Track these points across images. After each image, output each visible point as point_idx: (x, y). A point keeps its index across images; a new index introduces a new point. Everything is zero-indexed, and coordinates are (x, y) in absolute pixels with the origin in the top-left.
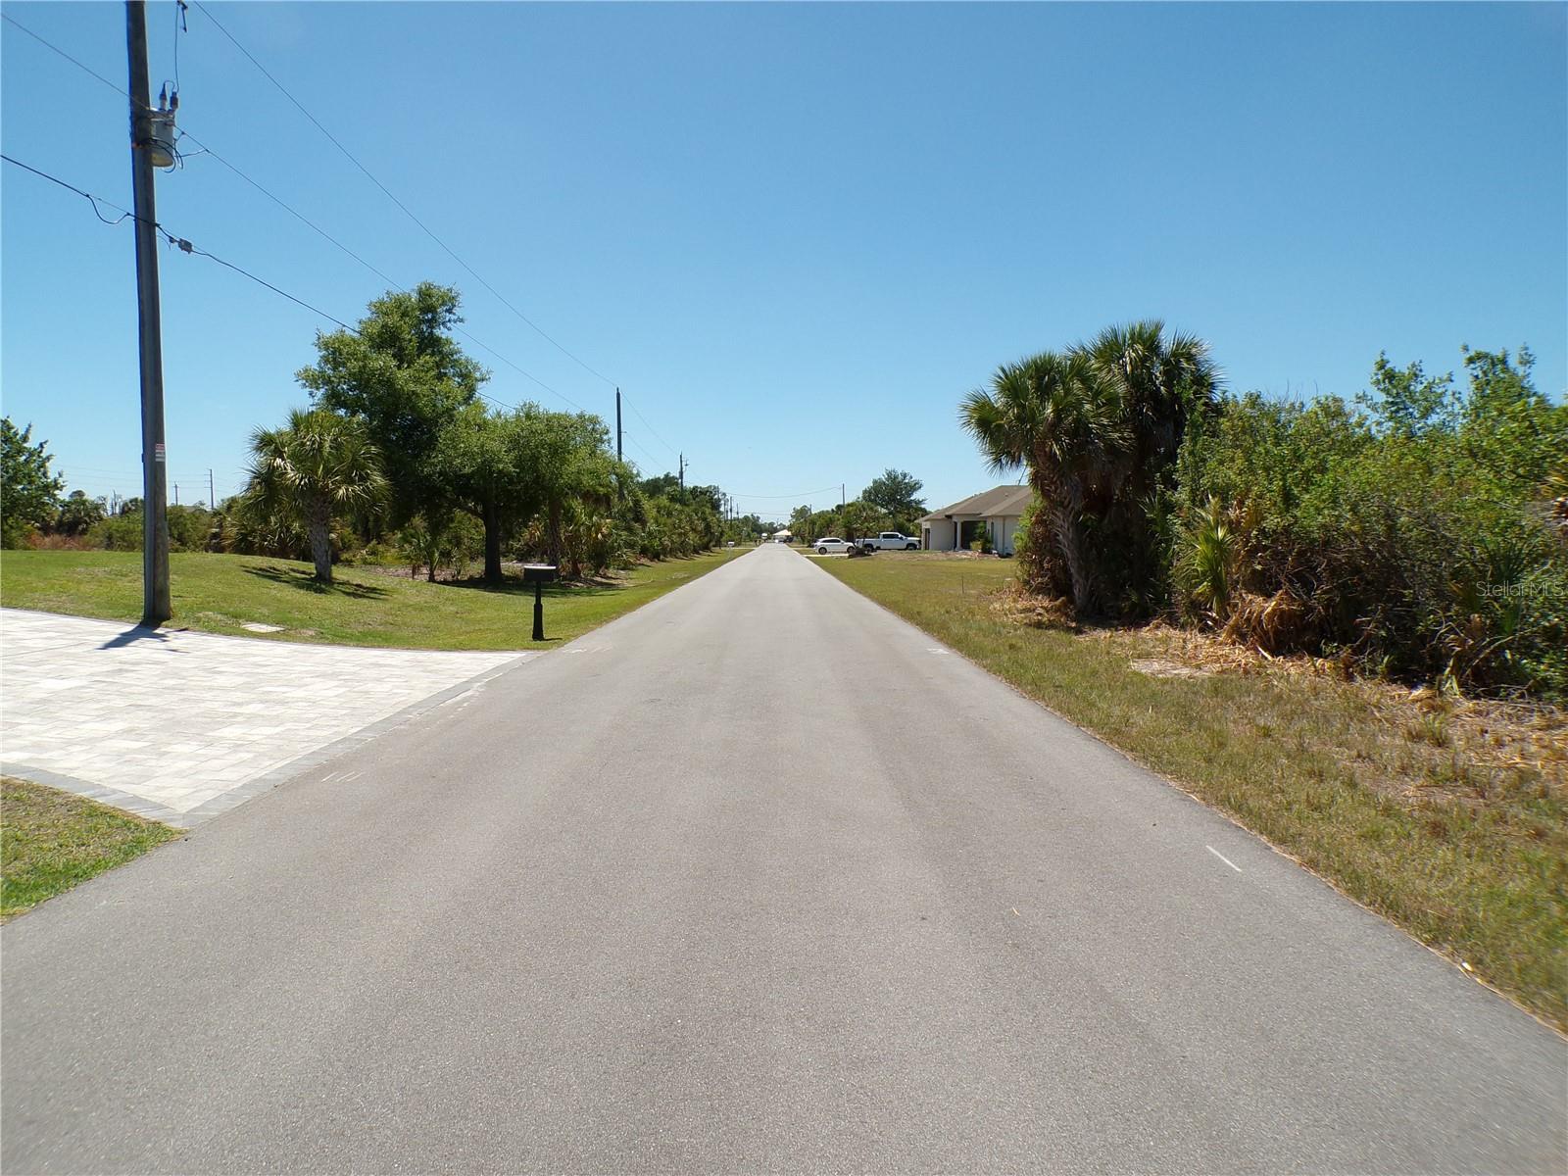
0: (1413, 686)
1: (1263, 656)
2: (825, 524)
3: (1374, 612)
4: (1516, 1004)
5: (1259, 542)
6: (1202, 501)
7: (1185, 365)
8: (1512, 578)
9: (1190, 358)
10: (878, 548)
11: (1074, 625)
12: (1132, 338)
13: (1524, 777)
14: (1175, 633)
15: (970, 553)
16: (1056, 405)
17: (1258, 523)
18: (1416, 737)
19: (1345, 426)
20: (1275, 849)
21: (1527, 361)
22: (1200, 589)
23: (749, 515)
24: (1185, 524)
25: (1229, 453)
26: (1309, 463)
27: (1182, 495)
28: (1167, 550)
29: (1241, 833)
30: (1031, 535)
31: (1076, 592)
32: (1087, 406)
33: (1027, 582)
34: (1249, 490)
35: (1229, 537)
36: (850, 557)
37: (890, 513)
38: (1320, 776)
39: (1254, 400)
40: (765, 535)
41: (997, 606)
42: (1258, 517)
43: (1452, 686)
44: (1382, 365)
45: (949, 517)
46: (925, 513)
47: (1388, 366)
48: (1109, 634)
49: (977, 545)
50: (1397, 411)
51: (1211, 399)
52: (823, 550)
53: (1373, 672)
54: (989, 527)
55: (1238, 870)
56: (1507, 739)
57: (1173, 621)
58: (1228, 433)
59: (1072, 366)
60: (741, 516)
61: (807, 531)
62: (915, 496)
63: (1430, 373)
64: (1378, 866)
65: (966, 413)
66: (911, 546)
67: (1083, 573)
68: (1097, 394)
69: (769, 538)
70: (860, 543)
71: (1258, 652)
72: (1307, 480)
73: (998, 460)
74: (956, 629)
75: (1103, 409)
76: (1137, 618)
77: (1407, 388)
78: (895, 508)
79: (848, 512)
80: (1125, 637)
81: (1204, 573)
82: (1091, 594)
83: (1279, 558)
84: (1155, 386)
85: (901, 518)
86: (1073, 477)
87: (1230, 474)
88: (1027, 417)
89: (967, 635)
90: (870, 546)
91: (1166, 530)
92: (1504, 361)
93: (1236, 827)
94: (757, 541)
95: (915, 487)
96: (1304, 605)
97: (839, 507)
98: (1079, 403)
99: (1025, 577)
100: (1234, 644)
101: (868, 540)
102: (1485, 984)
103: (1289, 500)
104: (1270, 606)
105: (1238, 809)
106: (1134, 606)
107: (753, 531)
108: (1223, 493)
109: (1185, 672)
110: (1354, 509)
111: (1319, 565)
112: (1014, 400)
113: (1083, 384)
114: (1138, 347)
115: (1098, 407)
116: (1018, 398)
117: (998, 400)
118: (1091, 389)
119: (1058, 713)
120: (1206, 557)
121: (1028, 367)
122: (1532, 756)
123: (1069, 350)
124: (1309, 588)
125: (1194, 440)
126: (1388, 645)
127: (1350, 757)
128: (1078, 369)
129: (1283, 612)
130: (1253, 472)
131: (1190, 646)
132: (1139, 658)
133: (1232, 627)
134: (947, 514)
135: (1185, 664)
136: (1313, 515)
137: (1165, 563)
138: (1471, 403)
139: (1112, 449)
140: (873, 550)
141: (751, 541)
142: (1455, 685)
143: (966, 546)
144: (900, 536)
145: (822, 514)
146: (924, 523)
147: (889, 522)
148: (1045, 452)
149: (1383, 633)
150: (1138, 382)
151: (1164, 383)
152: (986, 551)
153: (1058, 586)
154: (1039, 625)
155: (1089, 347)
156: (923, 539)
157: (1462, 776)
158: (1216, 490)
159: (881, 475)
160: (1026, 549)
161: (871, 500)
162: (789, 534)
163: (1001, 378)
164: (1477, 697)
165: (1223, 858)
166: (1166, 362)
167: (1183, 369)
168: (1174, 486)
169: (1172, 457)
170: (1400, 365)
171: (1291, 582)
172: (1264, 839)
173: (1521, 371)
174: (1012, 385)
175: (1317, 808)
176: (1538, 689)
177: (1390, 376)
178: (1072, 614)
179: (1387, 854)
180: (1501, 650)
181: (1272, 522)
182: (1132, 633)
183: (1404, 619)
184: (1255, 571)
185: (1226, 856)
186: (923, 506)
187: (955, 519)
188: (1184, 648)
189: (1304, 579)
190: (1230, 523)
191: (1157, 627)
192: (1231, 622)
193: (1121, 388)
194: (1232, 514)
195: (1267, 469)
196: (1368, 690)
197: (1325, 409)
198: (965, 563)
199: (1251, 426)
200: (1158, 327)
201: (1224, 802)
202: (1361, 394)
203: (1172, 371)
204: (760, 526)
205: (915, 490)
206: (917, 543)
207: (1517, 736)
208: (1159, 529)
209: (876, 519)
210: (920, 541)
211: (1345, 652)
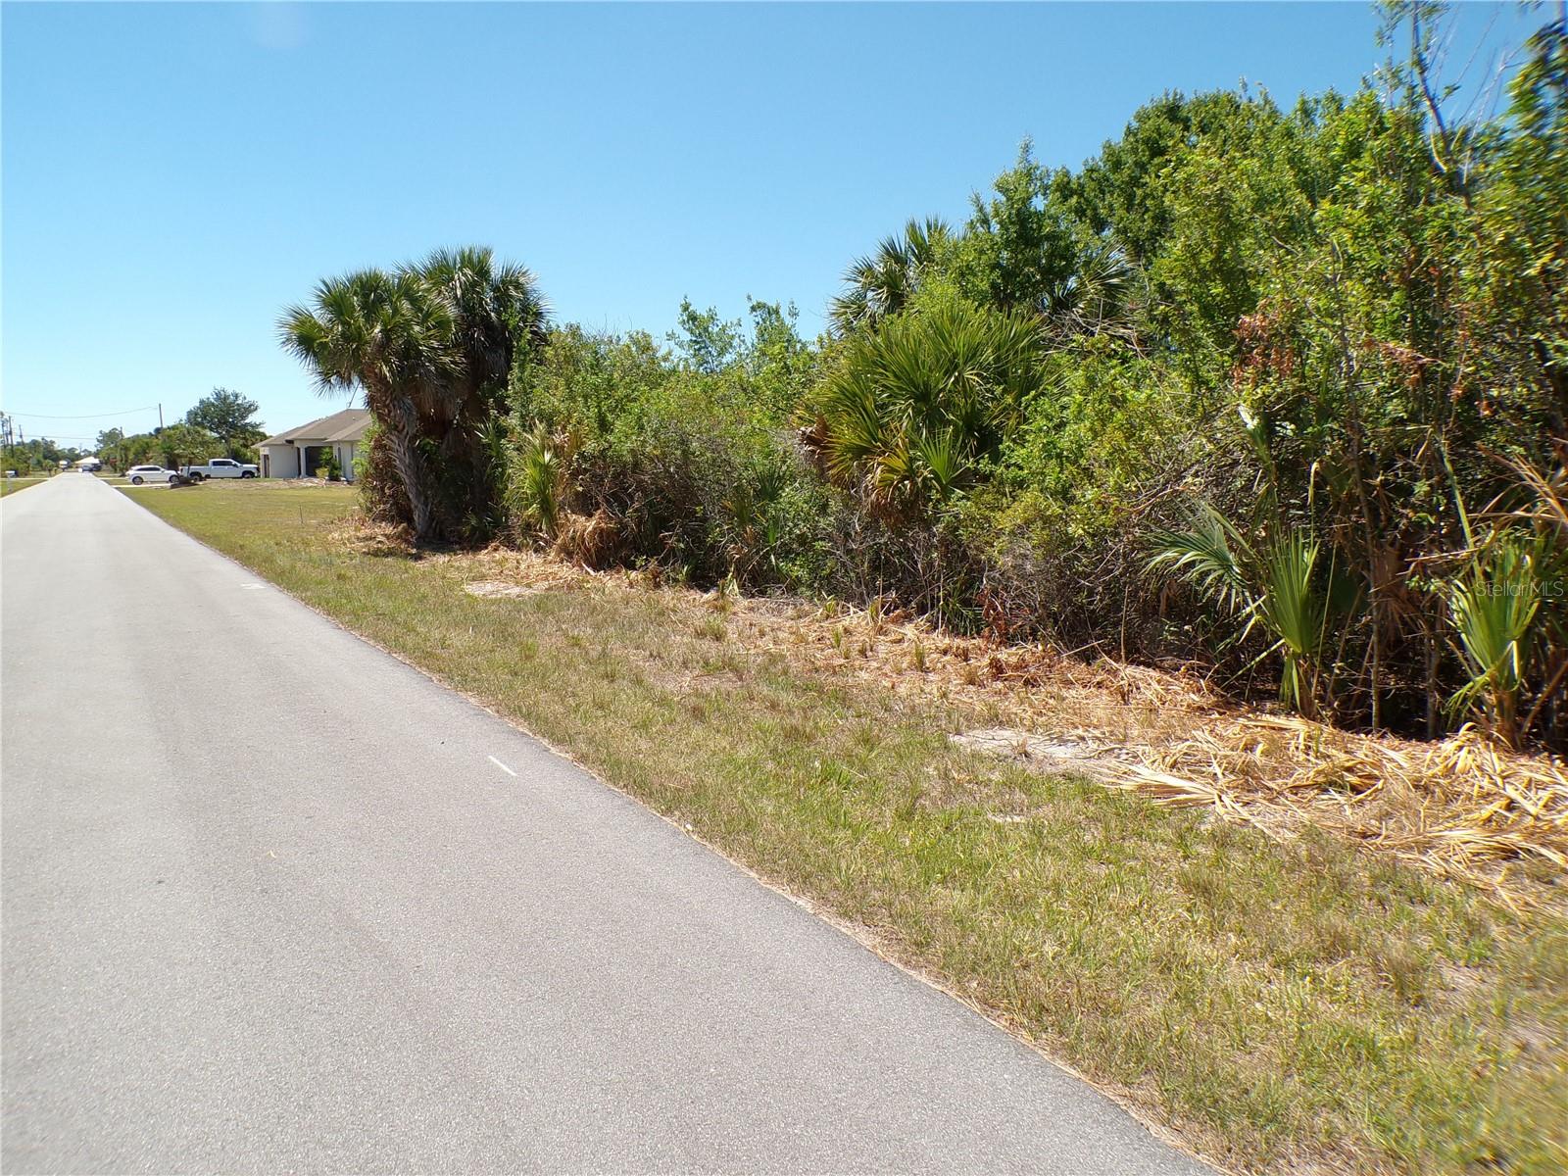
0: (706, 591)
1: (587, 572)
2: (140, 450)
3: (674, 526)
4: (718, 851)
5: (580, 465)
6: (530, 426)
7: (514, 293)
8: (773, 496)
9: (518, 286)
10: (208, 477)
11: (414, 551)
12: (462, 262)
13: (773, 659)
14: (512, 555)
15: (316, 480)
16: (385, 325)
17: (579, 447)
18: (700, 634)
19: (653, 360)
20: (553, 750)
21: (794, 314)
22: (530, 511)
23: (40, 439)
24: (518, 449)
25: (554, 380)
26: (621, 392)
27: (513, 421)
28: (503, 474)
29: (525, 739)
30: (372, 460)
31: (416, 518)
32: (417, 328)
33: (370, 510)
34: (570, 416)
35: (555, 460)
36: (173, 487)
37: (222, 438)
38: (611, 677)
39: (575, 331)
40: (63, 463)
41: (336, 535)
42: (577, 442)
43: (734, 587)
44: (686, 308)
45: (290, 442)
46: (264, 437)
47: (691, 308)
48: (447, 559)
49: (324, 472)
50: (699, 349)
51: (539, 328)
52: (137, 480)
53: (676, 580)
54: (335, 453)
55: (514, 774)
56: (767, 629)
57: (511, 544)
58: (553, 362)
59: (399, 286)
60: (27, 440)
61: (118, 458)
62: (251, 419)
63: (723, 318)
64: (639, 752)
65: (285, 330)
66: (247, 474)
67: (423, 499)
68: (428, 315)
69: (69, 466)
70: (184, 472)
71: (581, 566)
72: (620, 408)
73: (326, 380)
74: (282, 561)
75: (432, 332)
76: (477, 541)
77: (706, 330)
78: (227, 431)
79: (169, 436)
80: (463, 561)
81: (533, 496)
82: (432, 519)
83: (598, 480)
84: (486, 311)
85: (236, 444)
86: (406, 400)
87: (555, 401)
88: (352, 336)
89: (293, 567)
90: (198, 474)
91: (500, 455)
92: (777, 312)
93: (523, 734)
94: (51, 470)
95: (250, 408)
96: (621, 523)
97: (158, 430)
98: (406, 325)
99: (368, 504)
100: (562, 561)
101: (193, 468)
102: (699, 840)
103: (604, 426)
104: (591, 525)
105: (527, 717)
106: (474, 529)
107: (45, 458)
108: (549, 420)
109: (515, 591)
110: (655, 436)
111: (630, 487)
112: (338, 317)
113: (411, 304)
114: (469, 272)
115: (429, 329)
116: (342, 314)
117: (320, 316)
118: (421, 310)
119: (372, 642)
120: (534, 481)
121: (352, 281)
122: (783, 642)
123: (398, 268)
124: (624, 508)
125: (522, 367)
126: (687, 556)
127: (644, 657)
128: (406, 290)
129: (602, 530)
130: (573, 399)
131: (523, 566)
132: (474, 580)
133: (560, 546)
134: (289, 438)
135: (517, 584)
136: (624, 440)
137: (501, 487)
138: (753, 345)
139: (443, 373)
140: (201, 479)
141: (44, 470)
142: (736, 587)
143: (311, 473)
144: (234, 462)
145: (135, 439)
146: (262, 449)
147: (221, 447)
148: (376, 374)
149: (682, 545)
150: (469, 306)
151: (494, 310)
152: (334, 478)
153: (400, 513)
154: (376, 553)
155: (419, 267)
156: (261, 467)
157: (730, 665)
158: (542, 416)
159: (208, 394)
160: (367, 475)
161: (198, 424)
162: (97, 461)
163: (323, 292)
164: (753, 596)
165: (501, 765)
166: (496, 289)
167: (511, 296)
168: (506, 411)
169: (504, 384)
170: (700, 309)
171: (608, 502)
172: (545, 742)
173: (788, 321)
174: (335, 302)
175: (601, 707)
176: (793, 588)
177: (693, 318)
178: (413, 540)
179: (652, 739)
180: (766, 556)
181: (590, 446)
182: (470, 556)
183: (697, 533)
184: (577, 493)
185: (505, 763)
186: (261, 430)
187: (297, 444)
188: (517, 568)
189: (619, 499)
190: (556, 447)
191: (496, 550)
192: (559, 541)
193: (452, 312)
194: (557, 439)
195: (586, 397)
196: (668, 596)
197: (636, 343)
198: (311, 491)
199: (572, 355)
200: (487, 253)
201: (515, 712)
202: (670, 332)
203: (502, 298)
204: (55, 453)
205: (251, 412)
206: (254, 471)
207: (776, 626)
208: (494, 454)
209: (204, 443)
210: (258, 469)
211: (653, 564)
